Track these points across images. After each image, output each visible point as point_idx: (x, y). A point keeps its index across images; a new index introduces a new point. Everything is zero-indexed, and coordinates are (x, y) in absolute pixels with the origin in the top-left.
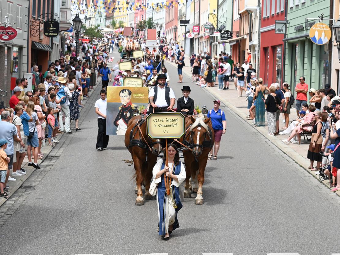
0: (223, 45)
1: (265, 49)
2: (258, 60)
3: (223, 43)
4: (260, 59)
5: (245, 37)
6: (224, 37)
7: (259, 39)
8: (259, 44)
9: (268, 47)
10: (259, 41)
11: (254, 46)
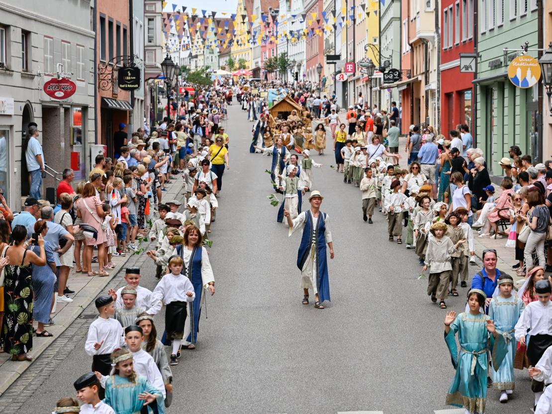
0: (389, 91)
1: (448, 96)
2: (439, 112)
3: (389, 88)
4: (440, 110)
5: (420, 78)
6: (389, 79)
7: (438, 80)
8: (438, 88)
9: (452, 92)
10: (438, 84)
11: (432, 91)
